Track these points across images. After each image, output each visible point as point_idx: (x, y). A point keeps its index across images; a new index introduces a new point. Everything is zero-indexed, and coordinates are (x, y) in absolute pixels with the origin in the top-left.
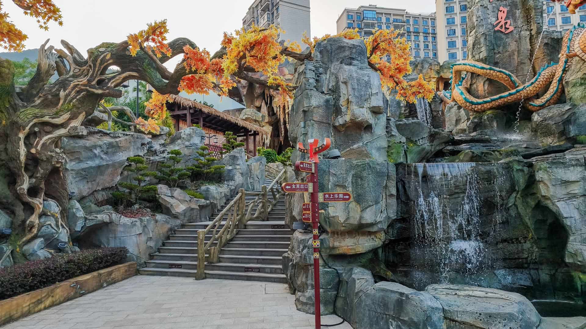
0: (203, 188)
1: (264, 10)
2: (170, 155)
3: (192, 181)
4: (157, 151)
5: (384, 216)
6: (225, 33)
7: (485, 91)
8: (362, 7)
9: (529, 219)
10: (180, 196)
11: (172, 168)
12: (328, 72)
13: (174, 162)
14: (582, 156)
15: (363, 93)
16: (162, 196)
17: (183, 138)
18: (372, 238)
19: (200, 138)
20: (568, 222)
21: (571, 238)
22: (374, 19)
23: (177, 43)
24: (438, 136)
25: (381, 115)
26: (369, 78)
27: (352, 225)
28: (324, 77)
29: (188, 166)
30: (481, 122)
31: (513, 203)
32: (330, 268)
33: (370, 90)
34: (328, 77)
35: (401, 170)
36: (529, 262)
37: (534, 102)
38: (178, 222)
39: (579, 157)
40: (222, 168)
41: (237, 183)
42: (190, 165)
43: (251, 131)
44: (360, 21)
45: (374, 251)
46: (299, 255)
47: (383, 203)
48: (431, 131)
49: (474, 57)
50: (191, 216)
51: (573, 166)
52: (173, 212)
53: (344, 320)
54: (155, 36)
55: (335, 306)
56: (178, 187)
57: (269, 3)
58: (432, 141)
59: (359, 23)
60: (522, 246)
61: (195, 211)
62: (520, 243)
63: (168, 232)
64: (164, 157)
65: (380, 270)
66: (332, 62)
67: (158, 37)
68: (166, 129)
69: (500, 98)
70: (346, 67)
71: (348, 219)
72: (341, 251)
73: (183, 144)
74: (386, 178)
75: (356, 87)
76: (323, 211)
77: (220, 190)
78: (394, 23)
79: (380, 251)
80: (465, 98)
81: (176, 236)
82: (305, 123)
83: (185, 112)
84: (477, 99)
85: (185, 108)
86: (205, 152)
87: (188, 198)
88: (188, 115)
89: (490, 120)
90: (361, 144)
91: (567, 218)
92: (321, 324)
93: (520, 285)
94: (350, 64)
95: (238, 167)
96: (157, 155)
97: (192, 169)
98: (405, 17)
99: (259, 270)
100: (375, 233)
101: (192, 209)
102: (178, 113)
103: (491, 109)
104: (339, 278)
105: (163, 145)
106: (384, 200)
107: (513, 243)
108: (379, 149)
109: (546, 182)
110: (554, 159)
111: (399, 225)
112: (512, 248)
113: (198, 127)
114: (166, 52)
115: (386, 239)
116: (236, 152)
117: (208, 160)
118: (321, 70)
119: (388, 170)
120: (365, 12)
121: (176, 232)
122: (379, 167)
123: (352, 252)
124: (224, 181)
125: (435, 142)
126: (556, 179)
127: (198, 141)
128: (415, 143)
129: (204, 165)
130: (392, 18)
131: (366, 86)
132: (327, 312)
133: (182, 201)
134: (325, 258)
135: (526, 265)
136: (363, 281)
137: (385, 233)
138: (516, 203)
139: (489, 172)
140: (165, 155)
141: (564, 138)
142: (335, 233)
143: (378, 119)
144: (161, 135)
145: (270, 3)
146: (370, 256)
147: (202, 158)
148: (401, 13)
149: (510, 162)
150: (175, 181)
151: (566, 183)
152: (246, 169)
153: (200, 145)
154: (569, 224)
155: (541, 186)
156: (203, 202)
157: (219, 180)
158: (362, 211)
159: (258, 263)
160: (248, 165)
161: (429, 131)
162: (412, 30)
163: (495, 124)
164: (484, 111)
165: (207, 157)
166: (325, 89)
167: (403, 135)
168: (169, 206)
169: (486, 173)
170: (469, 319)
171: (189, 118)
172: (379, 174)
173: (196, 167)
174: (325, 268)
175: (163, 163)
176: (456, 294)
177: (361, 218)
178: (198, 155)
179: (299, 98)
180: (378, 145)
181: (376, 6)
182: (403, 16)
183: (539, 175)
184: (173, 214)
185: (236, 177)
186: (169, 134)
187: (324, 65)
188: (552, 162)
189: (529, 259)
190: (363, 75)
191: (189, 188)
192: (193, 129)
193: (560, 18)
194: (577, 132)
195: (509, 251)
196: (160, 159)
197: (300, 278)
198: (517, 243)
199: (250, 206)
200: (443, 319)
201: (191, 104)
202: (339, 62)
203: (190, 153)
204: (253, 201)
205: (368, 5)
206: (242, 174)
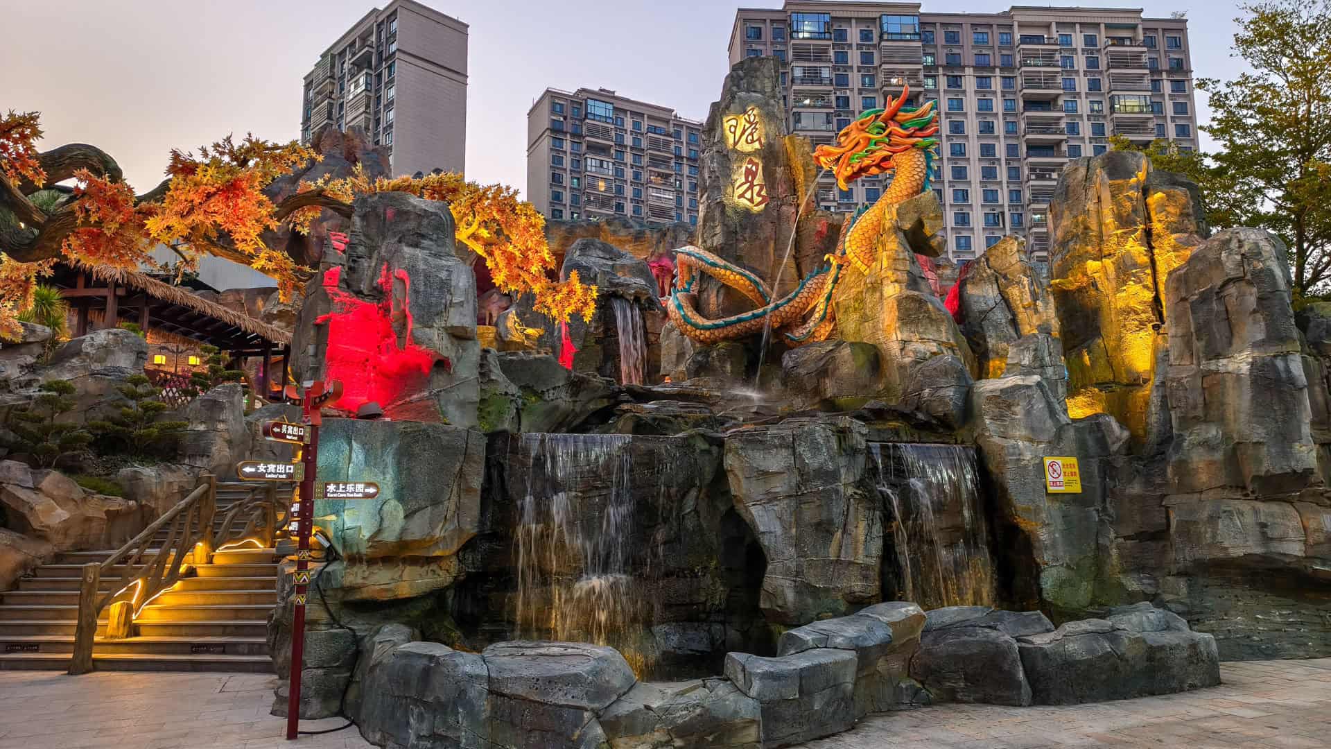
0: (125, 471)
1: (359, 65)
2: (44, 393)
3: (99, 455)
4: (10, 383)
5: (452, 527)
6: (174, 152)
7: (718, 306)
8: (584, 90)
9: (717, 535)
10: (59, 488)
11: (47, 422)
12: (375, 255)
13: (52, 409)
14: (790, 432)
15: (433, 300)
16: (10, 488)
17: (87, 354)
18: (433, 571)
19: (133, 357)
20: (765, 541)
21: (770, 567)
22: (608, 120)
23: (70, 155)
24: (586, 385)
25: (471, 342)
26: (449, 275)
27: (386, 543)
28: (366, 264)
29: (93, 419)
30: (707, 362)
31: (692, 508)
32: (341, 627)
33: (449, 297)
34: (373, 264)
35: (499, 444)
36: (708, 610)
37: (792, 333)
38: (45, 549)
39: (784, 433)
40: (179, 426)
41: (213, 464)
42: (98, 417)
43: (277, 345)
44: (579, 120)
45: (437, 595)
46: (282, 604)
47: (450, 505)
48: (569, 377)
49: (705, 242)
50: (81, 535)
51: (776, 447)
52: (36, 525)
53: (353, 723)
54: (8, 139)
55: (343, 701)
56: (57, 467)
57: (370, 50)
58: (575, 394)
59: (577, 123)
60: (699, 582)
61: (94, 524)
62: (696, 576)
63: (15, 570)
64: (30, 397)
65: (440, 629)
66: (384, 238)
67: (16, 142)
68: (44, 331)
69: (740, 320)
70: (407, 250)
71: (379, 531)
72: (365, 594)
73: (85, 368)
74: (461, 459)
75: (422, 288)
76: (333, 518)
77: (169, 477)
78: (650, 134)
79: (450, 594)
80: (685, 317)
81: (38, 581)
82: (317, 348)
83: (103, 292)
84: (704, 320)
85: (102, 284)
86: (140, 390)
87: (78, 492)
88: (110, 300)
89: (722, 359)
90: (426, 394)
91: (763, 533)
92: (299, 730)
93: (692, 650)
94: (416, 246)
95: (221, 426)
96: (10, 392)
97: (103, 427)
98: (672, 126)
99: (224, 648)
100: (437, 559)
101: (88, 520)
102: (81, 292)
103: (725, 338)
104: (358, 647)
105: (31, 368)
106: (454, 498)
107: (685, 577)
108: (462, 405)
109: (737, 472)
110: (751, 435)
111: (486, 546)
112: (681, 585)
113: (134, 330)
114: (33, 176)
115: (460, 571)
116: (219, 393)
117: (146, 409)
118: (361, 249)
119: (467, 443)
120: (590, 102)
121: (38, 571)
122: (447, 438)
123: (387, 597)
124: (184, 456)
125: (583, 397)
126: (751, 468)
127: (128, 362)
128: (540, 395)
129: (136, 420)
130: (646, 123)
131: (441, 289)
132: (326, 713)
133: (62, 501)
134: (332, 609)
135: (703, 616)
136: (388, 646)
137: (460, 561)
138: (698, 509)
139: (651, 453)
140: (33, 391)
141: (817, 399)
142: (354, 560)
143: (464, 350)
144: (25, 344)
145: (374, 51)
146: (428, 604)
147: (132, 403)
148: (662, 115)
149: (692, 437)
150: (49, 452)
151: (764, 475)
152: (241, 432)
153: (131, 372)
154: (766, 544)
155: (731, 478)
156: (117, 503)
157: (172, 454)
158: (406, 517)
159: (224, 634)
160: (249, 424)
161: (566, 375)
162: (684, 153)
163: (728, 367)
164: (715, 342)
165: (147, 400)
166: (364, 287)
167: (513, 381)
168: (26, 511)
169: (645, 454)
170: (520, 690)
171: (111, 306)
172: (447, 451)
173: (114, 423)
174: (332, 628)
175: (25, 410)
176: (523, 655)
177: (404, 530)
178: (121, 395)
179: (311, 298)
180: (462, 398)
181: (614, 92)
182: (667, 122)
183: (730, 461)
184: (35, 530)
185: (214, 449)
186: (53, 342)
187: (367, 241)
188: (746, 440)
189: (709, 604)
190: (440, 268)
191: (90, 471)
192: (115, 334)
193: (950, 166)
194: (835, 391)
195: (676, 592)
196: (17, 400)
197: (283, 652)
198: (691, 577)
199: (230, 514)
200: (488, 694)
201: (118, 276)
202: (396, 239)
203: (101, 389)
204: (238, 502)
205: (596, 89)
206: (230, 443)
